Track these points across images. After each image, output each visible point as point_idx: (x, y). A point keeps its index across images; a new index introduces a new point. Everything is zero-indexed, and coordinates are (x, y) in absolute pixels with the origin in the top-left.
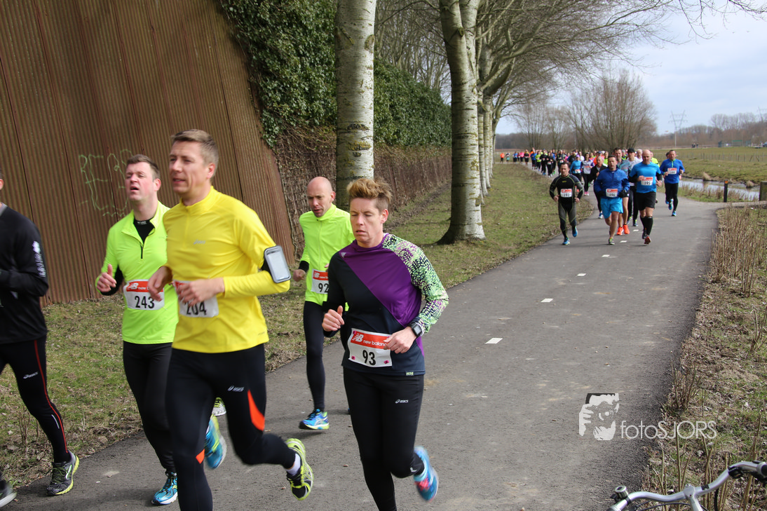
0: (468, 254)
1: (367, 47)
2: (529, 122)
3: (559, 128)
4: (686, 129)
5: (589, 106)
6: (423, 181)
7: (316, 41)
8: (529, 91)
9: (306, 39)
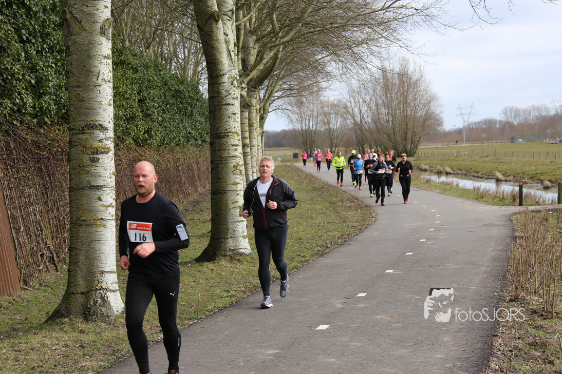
0: (232, 272)
1: (103, 33)
2: (301, 117)
3: (336, 123)
4: (476, 123)
5: (367, 98)
6: (180, 187)
7: (43, 25)
8: (300, 83)
9: (31, 23)
